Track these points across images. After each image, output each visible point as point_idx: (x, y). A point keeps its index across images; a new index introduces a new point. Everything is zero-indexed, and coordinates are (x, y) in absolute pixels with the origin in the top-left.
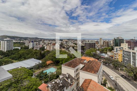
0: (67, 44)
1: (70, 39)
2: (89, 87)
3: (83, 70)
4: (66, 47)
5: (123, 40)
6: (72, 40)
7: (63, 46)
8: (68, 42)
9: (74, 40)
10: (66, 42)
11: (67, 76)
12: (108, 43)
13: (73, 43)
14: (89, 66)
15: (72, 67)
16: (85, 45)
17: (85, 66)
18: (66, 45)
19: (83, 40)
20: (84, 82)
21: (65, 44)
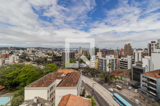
0: (34, 54)
1: (39, 48)
2: (67, 104)
3: (61, 86)
4: (34, 59)
5: (98, 49)
6: (44, 48)
7: (27, 58)
8: (36, 52)
9: (46, 48)
10: (33, 51)
11: (35, 101)
12: (86, 52)
13: (44, 53)
14: (67, 80)
15: (45, 86)
16: (63, 55)
17: (62, 80)
18: (32, 57)
19: (60, 49)
20: (62, 100)
21: (30, 55)
